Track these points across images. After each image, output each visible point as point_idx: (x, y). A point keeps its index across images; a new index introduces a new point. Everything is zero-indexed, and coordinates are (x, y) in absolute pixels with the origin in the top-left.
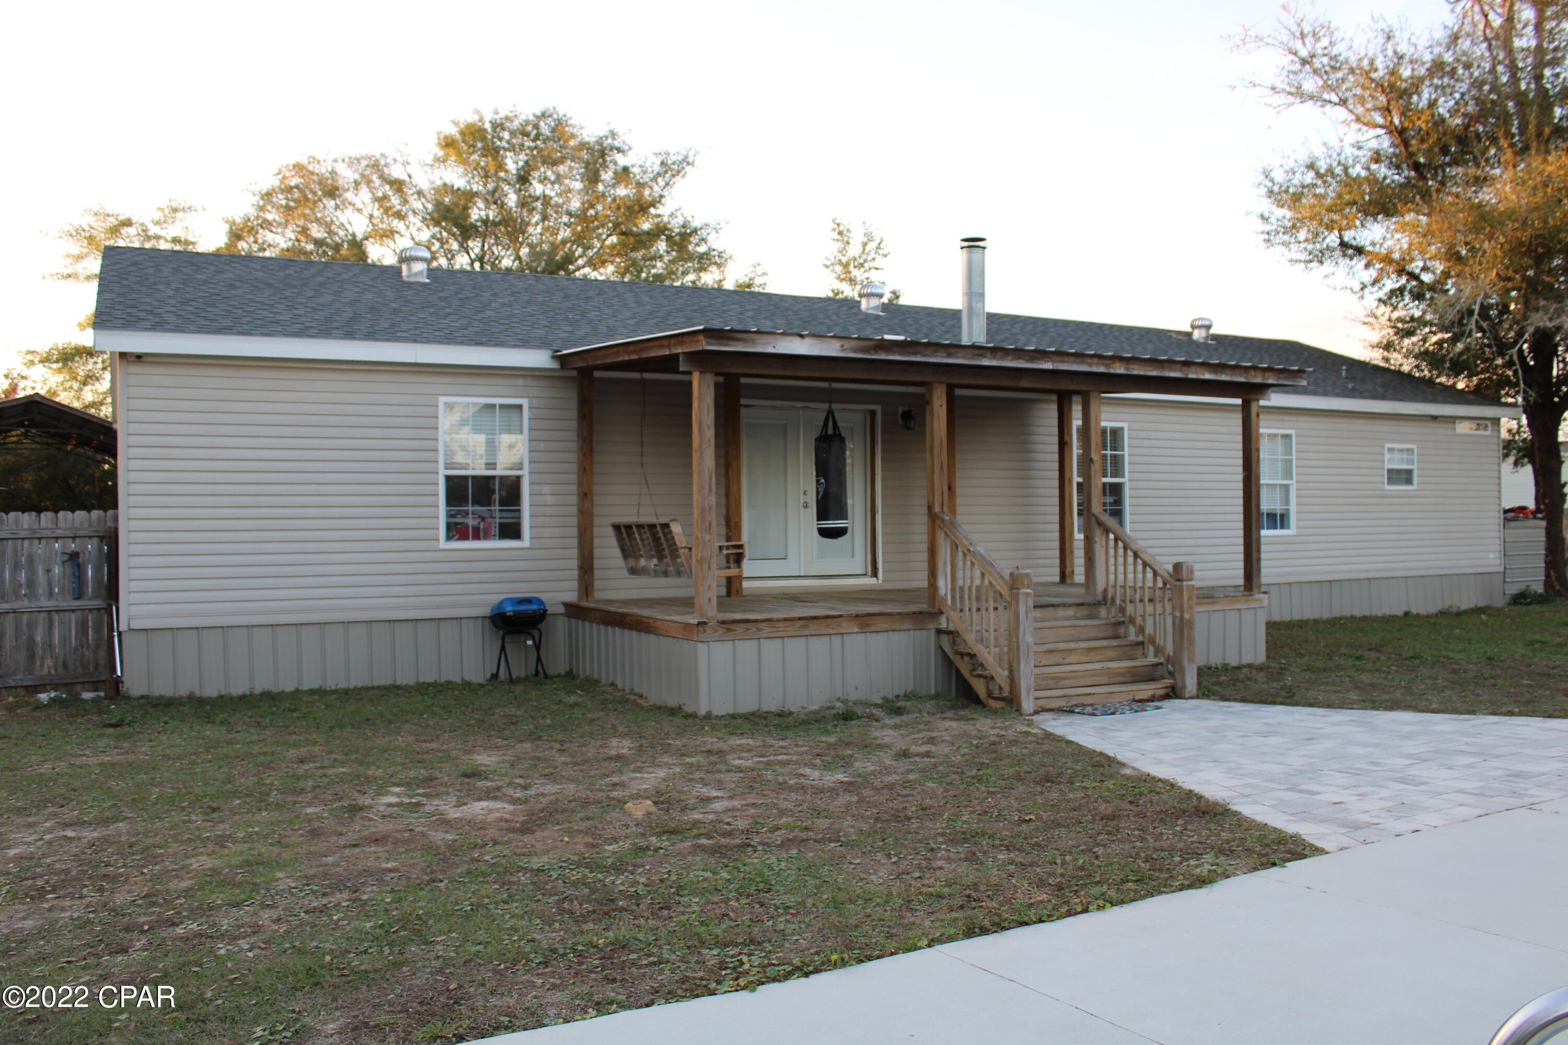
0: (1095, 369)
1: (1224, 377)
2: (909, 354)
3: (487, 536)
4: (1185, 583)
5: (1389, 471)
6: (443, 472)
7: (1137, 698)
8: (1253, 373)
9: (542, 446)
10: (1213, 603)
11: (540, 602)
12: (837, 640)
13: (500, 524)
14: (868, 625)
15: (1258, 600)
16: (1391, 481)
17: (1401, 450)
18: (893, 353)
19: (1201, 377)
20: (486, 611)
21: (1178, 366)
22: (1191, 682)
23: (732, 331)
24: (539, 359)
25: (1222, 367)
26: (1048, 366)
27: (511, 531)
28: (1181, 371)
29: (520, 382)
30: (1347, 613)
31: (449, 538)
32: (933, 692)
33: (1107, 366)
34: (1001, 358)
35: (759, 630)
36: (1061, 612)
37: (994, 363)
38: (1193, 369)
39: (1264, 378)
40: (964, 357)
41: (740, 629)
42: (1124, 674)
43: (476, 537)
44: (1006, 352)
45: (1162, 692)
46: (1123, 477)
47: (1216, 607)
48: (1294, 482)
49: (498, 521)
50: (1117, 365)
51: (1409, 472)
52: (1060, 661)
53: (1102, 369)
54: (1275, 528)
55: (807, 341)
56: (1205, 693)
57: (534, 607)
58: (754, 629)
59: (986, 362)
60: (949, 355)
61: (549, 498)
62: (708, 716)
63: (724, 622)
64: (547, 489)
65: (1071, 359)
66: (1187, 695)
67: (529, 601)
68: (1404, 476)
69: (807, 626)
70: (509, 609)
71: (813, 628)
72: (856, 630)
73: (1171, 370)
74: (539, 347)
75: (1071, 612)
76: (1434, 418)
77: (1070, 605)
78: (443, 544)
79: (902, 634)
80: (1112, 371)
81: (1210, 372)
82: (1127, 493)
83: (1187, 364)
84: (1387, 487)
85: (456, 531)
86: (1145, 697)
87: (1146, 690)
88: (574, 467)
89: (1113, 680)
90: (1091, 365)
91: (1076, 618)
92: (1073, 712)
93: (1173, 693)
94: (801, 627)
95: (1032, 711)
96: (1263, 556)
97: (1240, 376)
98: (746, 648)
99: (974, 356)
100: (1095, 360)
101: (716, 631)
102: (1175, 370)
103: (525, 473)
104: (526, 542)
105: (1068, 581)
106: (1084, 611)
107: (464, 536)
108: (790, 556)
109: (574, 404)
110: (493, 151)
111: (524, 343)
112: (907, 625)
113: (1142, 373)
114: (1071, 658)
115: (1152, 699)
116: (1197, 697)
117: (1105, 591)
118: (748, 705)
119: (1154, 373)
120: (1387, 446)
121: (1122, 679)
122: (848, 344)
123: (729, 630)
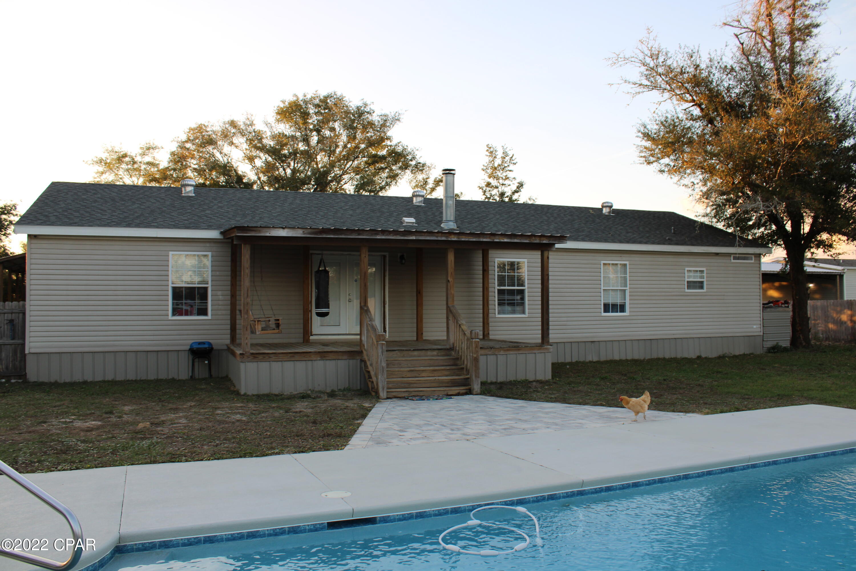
0: (439, 239)
1: (516, 241)
2: (338, 234)
3: (191, 314)
4: (474, 340)
5: (688, 282)
6: (171, 285)
7: (449, 393)
8: (534, 238)
9: (218, 273)
10: (519, 350)
11: (210, 344)
12: (310, 363)
13: (198, 309)
14: (325, 357)
15: (546, 349)
16: (689, 288)
17: (694, 271)
18: (330, 234)
19: (502, 241)
20: (188, 348)
21: (488, 236)
22: (476, 387)
23: (248, 226)
24: (214, 234)
25: (513, 236)
26: (414, 238)
27: (203, 312)
28: (490, 238)
29: (208, 245)
30: (661, 356)
31: (174, 314)
32: (359, 388)
33: (447, 237)
34: (387, 235)
35: (270, 357)
36: (429, 353)
37: (383, 237)
38: (497, 237)
39: (540, 240)
40: (367, 235)
41: (261, 357)
42: (448, 383)
43: (187, 314)
44: (390, 233)
45: (464, 391)
46: (525, 286)
47: (521, 352)
48: (628, 288)
49: (196, 307)
50: (453, 236)
51: (702, 282)
52: (417, 375)
53: (444, 239)
54: (609, 312)
55: (286, 230)
56: (483, 393)
57: (206, 346)
58: (267, 357)
59: (378, 237)
60: (359, 235)
61: (221, 297)
62: (245, 395)
63: (252, 354)
64: (219, 293)
65: (426, 234)
66: (475, 393)
67: (204, 343)
68: (700, 285)
69: (293, 356)
70: (195, 346)
71: (297, 357)
72: (319, 359)
73: (484, 238)
74: (215, 229)
75: (435, 353)
76: (717, 254)
77: (434, 350)
78: (170, 317)
79: (343, 361)
80: (449, 239)
81: (507, 238)
82: (526, 294)
83: (493, 235)
84: (686, 290)
85: (176, 311)
86: (454, 394)
87: (456, 389)
88: (229, 283)
89: (441, 385)
90: (437, 237)
91: (438, 356)
92: (408, 399)
93: (469, 392)
94: (291, 357)
95: (385, 397)
96: (550, 327)
97: (526, 239)
98: (264, 366)
99: (372, 235)
100: (440, 235)
101: (249, 357)
102: (486, 238)
103: (209, 286)
104: (209, 317)
105: (486, 338)
106: (443, 353)
107: (181, 314)
108: (341, 324)
109: (229, 254)
110: (305, 115)
111: (209, 227)
112: (345, 357)
113: (467, 240)
114: (424, 374)
115: (458, 394)
116: (480, 394)
117: (453, 344)
118: (265, 390)
119: (474, 240)
120: (687, 269)
121: (447, 385)
122: (306, 231)
123: (255, 357)
